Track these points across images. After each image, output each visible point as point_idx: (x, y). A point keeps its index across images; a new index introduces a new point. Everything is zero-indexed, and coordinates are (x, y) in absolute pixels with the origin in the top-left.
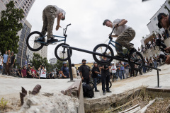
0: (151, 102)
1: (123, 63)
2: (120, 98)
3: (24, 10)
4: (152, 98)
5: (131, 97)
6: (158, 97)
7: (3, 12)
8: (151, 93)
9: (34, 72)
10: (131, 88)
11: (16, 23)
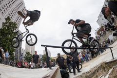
0: (110, 71)
1: (86, 50)
2: (88, 74)
3: (17, 23)
4: (111, 68)
5: (96, 72)
6: (115, 65)
7: (4, 23)
8: (109, 64)
9: (26, 64)
10: (95, 66)
11: (12, 31)
